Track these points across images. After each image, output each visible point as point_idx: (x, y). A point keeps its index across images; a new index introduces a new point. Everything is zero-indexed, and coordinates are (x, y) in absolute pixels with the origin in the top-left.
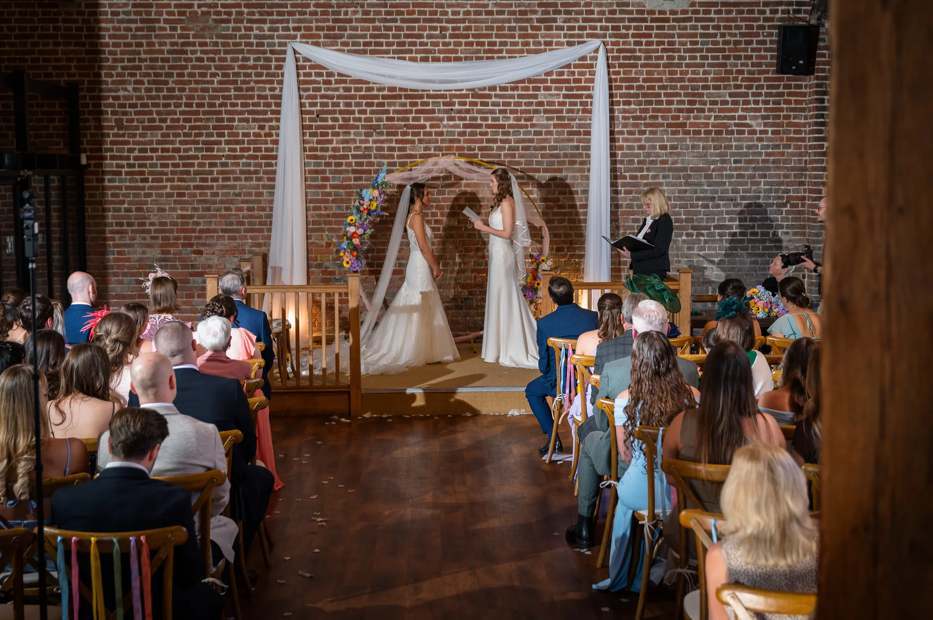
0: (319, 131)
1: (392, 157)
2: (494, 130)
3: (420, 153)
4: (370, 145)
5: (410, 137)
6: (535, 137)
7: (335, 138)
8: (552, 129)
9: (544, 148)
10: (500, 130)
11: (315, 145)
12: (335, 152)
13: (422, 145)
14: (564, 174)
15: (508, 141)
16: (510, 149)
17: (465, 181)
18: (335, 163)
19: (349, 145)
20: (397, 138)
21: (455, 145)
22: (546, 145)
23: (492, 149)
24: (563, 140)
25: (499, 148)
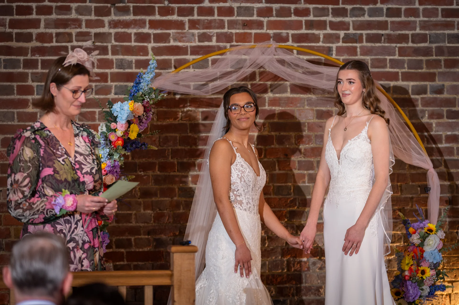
0: (14, 5)
1: (144, 51)
2: (320, 6)
3: (193, 44)
4: (106, 30)
5: (175, 17)
6: (389, 19)
7: (42, 17)
8: (417, 5)
9: (403, 38)
10: (330, 7)
11: (8, 30)
12: (43, 41)
13: (196, 32)
14: (438, 83)
15: (343, 26)
16: (347, 38)
17: (269, 95)
18: (43, 61)
19: (67, 30)
20: (152, 18)
21: (253, 31)
22: (407, 32)
23: (316, 39)
24: (436, 25)
25: (329, 38)
